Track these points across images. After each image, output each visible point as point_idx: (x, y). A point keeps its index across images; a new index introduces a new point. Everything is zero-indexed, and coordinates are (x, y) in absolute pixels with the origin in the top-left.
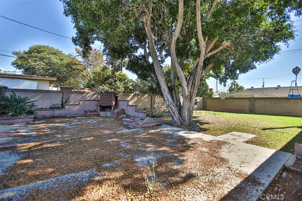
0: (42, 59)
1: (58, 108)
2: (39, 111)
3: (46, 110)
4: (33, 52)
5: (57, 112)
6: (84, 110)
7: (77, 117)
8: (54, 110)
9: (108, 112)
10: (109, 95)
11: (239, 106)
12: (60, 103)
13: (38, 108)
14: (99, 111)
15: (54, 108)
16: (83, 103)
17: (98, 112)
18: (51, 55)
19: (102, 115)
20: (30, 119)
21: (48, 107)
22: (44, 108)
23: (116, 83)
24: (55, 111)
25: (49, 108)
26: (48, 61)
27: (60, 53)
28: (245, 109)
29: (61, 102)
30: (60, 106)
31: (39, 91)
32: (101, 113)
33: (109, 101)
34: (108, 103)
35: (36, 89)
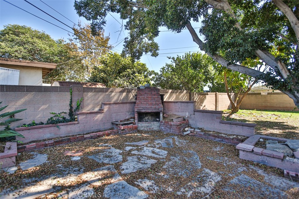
0: (22, 44)
1: (64, 120)
2: (28, 131)
3: (43, 127)
4: (8, 33)
5: (64, 130)
6: (111, 121)
7: (102, 136)
8: (58, 127)
9: (152, 123)
10: (153, 93)
12: (68, 111)
13: (25, 125)
14: (136, 121)
15: (59, 121)
16: (109, 108)
17: (135, 124)
18: (35, 38)
19: (142, 129)
20: (8, 159)
21: (45, 121)
22: (36, 122)
23: (135, 77)
24: (61, 127)
25: (48, 123)
26: (31, 47)
27: (48, 37)
29: (69, 108)
30: (68, 117)
31: (25, 88)
32: (139, 125)
33: (154, 103)
34: (152, 106)
35: (17, 84)
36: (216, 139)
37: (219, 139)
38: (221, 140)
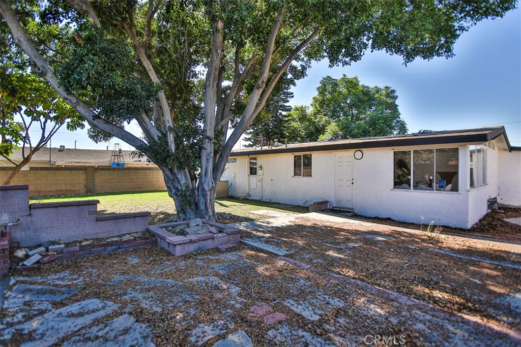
11: (65, 184)
28: (77, 188)
36: (106, 250)
37: (114, 247)
38: (117, 247)
